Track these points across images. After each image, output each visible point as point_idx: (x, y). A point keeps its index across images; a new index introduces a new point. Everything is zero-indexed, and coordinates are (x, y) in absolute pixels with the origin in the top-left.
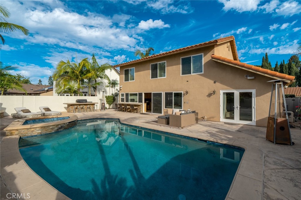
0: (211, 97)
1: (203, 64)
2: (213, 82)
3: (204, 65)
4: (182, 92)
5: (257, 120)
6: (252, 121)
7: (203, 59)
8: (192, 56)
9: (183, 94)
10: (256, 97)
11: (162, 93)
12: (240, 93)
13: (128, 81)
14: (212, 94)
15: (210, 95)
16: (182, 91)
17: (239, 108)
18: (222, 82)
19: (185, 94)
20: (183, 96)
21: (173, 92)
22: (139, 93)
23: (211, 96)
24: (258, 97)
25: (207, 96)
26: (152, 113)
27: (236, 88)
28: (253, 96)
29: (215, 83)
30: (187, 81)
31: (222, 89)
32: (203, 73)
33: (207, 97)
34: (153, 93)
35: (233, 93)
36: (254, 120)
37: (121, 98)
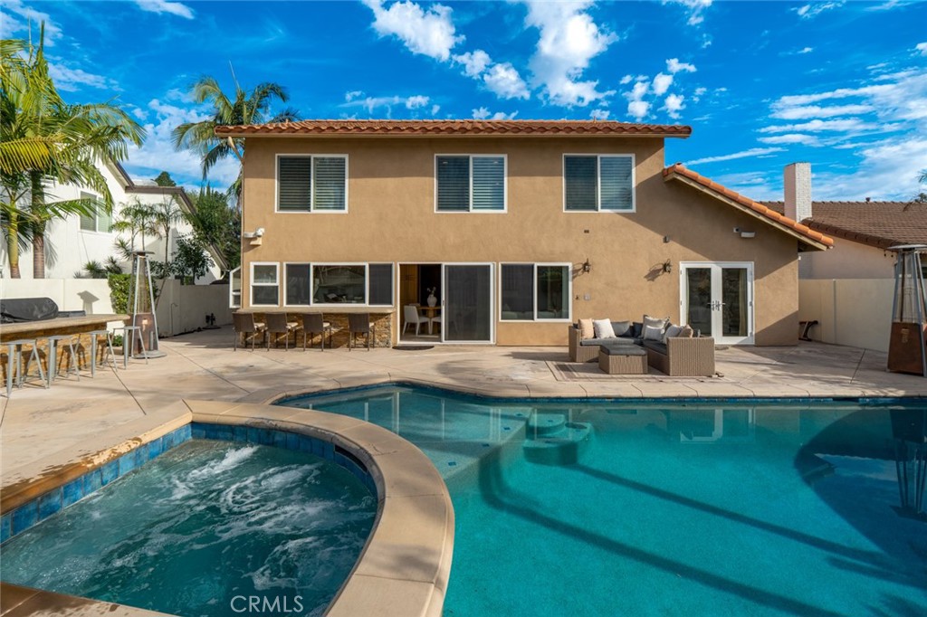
0: (656, 280)
1: (634, 185)
2: (661, 238)
3: (637, 187)
4: (570, 265)
5: (758, 331)
6: (746, 335)
7: (634, 170)
8: (599, 156)
9: (570, 269)
10: (755, 279)
11: (489, 266)
12: (723, 269)
13: (306, 212)
14: (661, 273)
15: (653, 275)
16: (568, 261)
17: (721, 308)
18: (684, 242)
19: (580, 273)
20: (574, 278)
21: (536, 265)
22: (371, 266)
23: (657, 277)
24: (758, 280)
25: (646, 277)
26: (444, 342)
27: (715, 258)
28: (749, 277)
29: (665, 241)
30: (587, 232)
31: (685, 259)
32: (633, 210)
33: (645, 280)
34: (450, 268)
35: (709, 270)
36: (751, 333)
37: (254, 287)
